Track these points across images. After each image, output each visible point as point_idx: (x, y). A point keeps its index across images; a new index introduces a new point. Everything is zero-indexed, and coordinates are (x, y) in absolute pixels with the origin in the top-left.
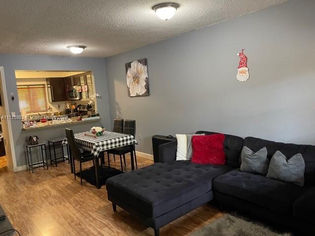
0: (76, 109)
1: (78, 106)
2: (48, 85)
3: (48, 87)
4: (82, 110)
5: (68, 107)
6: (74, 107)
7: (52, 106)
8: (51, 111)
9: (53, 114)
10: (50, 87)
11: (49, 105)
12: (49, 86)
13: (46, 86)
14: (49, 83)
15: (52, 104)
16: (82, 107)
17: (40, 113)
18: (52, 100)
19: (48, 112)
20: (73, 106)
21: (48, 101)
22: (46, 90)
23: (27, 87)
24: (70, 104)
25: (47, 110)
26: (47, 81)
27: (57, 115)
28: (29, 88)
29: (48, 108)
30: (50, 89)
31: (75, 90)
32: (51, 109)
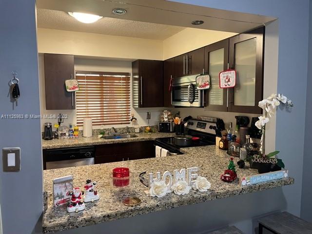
0: (182, 124)
1: (186, 119)
2: (134, 74)
3: (135, 79)
4: (194, 127)
5: (166, 120)
6: (178, 120)
7: (137, 116)
8: (135, 123)
9: (137, 131)
10: (139, 79)
11: (133, 112)
12: (137, 77)
13: (131, 77)
14: (137, 71)
15: (138, 112)
16: (196, 123)
17: (116, 127)
18: (140, 103)
19: (129, 126)
20: (177, 118)
21: (131, 104)
22: (131, 84)
23: (98, 75)
24: (169, 113)
25: (129, 121)
26: (133, 67)
27: (145, 132)
28: (101, 78)
29: (131, 117)
30: (137, 82)
31: (192, 84)
32: (136, 119)
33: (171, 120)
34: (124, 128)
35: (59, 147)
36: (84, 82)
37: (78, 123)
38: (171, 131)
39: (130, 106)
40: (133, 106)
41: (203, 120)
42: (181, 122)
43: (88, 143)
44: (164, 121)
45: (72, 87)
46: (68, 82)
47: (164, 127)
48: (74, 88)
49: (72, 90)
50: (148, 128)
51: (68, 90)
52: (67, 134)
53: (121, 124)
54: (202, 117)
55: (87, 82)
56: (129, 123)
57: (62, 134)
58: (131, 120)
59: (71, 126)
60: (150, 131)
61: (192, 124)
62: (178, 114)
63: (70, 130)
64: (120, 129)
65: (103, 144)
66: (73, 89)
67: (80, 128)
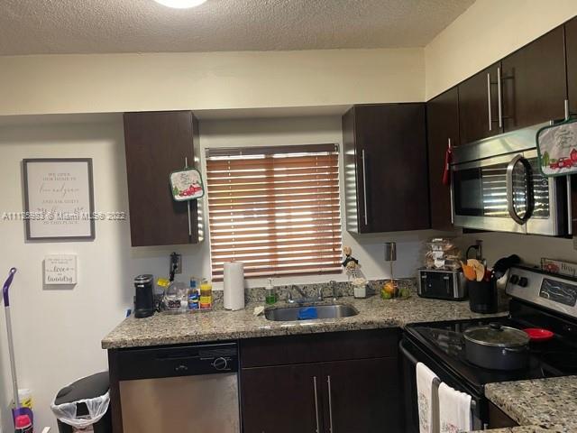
2: (347, 147)
3: (349, 159)
5: (439, 264)
7: (359, 252)
8: (356, 272)
9: (361, 292)
10: (357, 159)
11: (348, 243)
12: (352, 152)
13: (340, 154)
14: (351, 138)
15: (360, 243)
16: (537, 281)
18: (361, 219)
19: (338, 279)
21: (343, 223)
22: (340, 172)
23: (262, 156)
24: (449, 246)
25: (339, 265)
26: (345, 129)
27: (382, 296)
28: (270, 163)
29: (343, 256)
30: (353, 166)
31: (522, 160)
32: (357, 262)
33: (455, 266)
34: (325, 286)
35: (148, 344)
36: (227, 174)
37: (214, 273)
38: (456, 296)
39: (339, 227)
40: (349, 227)
41: (562, 271)
42: (487, 274)
43: (221, 335)
44: (434, 267)
45: (187, 188)
46: (176, 178)
47: (434, 285)
48: (193, 190)
49: (188, 197)
50: (390, 287)
51: (178, 198)
52: (184, 303)
53: (320, 273)
54: (558, 264)
55: (233, 174)
56: (340, 272)
57: (171, 303)
58: (345, 264)
59: (193, 284)
60: (396, 294)
61: (524, 283)
62: (476, 247)
63: (191, 294)
64: (315, 287)
65: (258, 335)
66: (189, 193)
67: (216, 287)
